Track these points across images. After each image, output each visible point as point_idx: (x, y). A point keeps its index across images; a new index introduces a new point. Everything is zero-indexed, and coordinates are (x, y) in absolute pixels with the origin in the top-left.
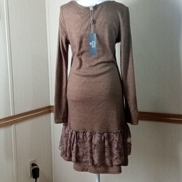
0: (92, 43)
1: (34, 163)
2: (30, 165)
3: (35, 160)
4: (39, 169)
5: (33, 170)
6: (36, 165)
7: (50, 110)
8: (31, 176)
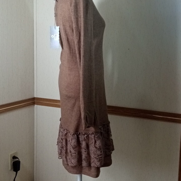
0: (55, 35)
1: (15, 156)
2: (11, 157)
3: (16, 153)
4: (20, 161)
5: (13, 162)
6: (18, 158)
7: (34, 102)
8: (11, 169)
